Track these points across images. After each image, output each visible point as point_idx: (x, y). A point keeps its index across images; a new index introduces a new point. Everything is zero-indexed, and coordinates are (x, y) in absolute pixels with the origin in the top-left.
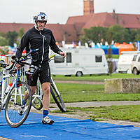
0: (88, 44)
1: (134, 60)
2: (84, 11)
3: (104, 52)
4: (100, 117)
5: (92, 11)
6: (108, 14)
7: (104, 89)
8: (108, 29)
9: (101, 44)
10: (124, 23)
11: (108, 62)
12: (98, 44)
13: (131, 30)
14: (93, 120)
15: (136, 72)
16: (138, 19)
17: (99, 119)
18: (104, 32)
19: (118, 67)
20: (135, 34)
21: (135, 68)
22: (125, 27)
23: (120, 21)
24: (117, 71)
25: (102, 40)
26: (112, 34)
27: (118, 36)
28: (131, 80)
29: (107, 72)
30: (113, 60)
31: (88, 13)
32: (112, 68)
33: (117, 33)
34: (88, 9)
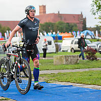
0: (43, 33)
1: (72, 43)
2: (40, 13)
3: (52, 39)
4: (51, 80)
5: (45, 12)
6: (55, 14)
7: (53, 62)
8: (55, 24)
9: (51, 33)
10: (65, 19)
11: (56, 45)
12: (49, 33)
13: (70, 24)
14: (47, 82)
15: (73, 51)
16: (74, 17)
17: (51, 81)
18: (52, 25)
19: (62, 48)
20: (73, 27)
21: (72, 48)
22: (66, 22)
23: (63, 18)
24: (61, 50)
25: (51, 31)
26: (58, 27)
27: (61, 28)
28: (70, 56)
29: (54, 51)
30: (59, 43)
31: (42, 14)
32: (58, 48)
33: (60, 26)
34: (42, 11)
